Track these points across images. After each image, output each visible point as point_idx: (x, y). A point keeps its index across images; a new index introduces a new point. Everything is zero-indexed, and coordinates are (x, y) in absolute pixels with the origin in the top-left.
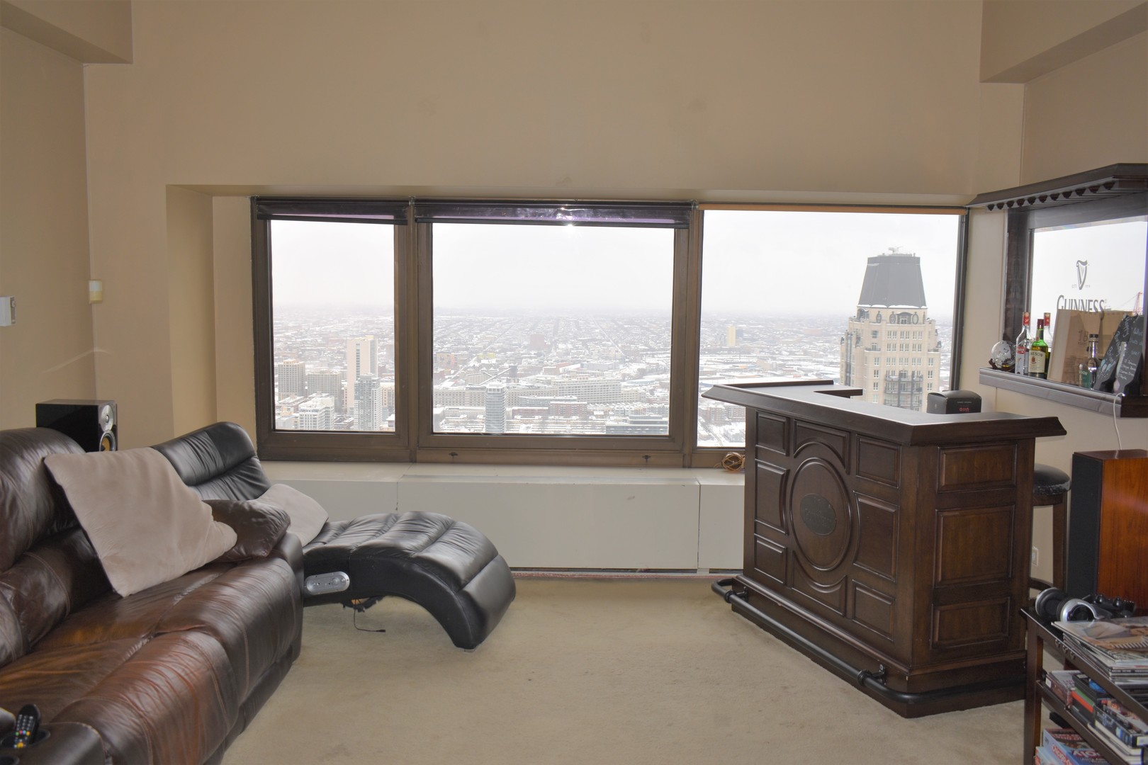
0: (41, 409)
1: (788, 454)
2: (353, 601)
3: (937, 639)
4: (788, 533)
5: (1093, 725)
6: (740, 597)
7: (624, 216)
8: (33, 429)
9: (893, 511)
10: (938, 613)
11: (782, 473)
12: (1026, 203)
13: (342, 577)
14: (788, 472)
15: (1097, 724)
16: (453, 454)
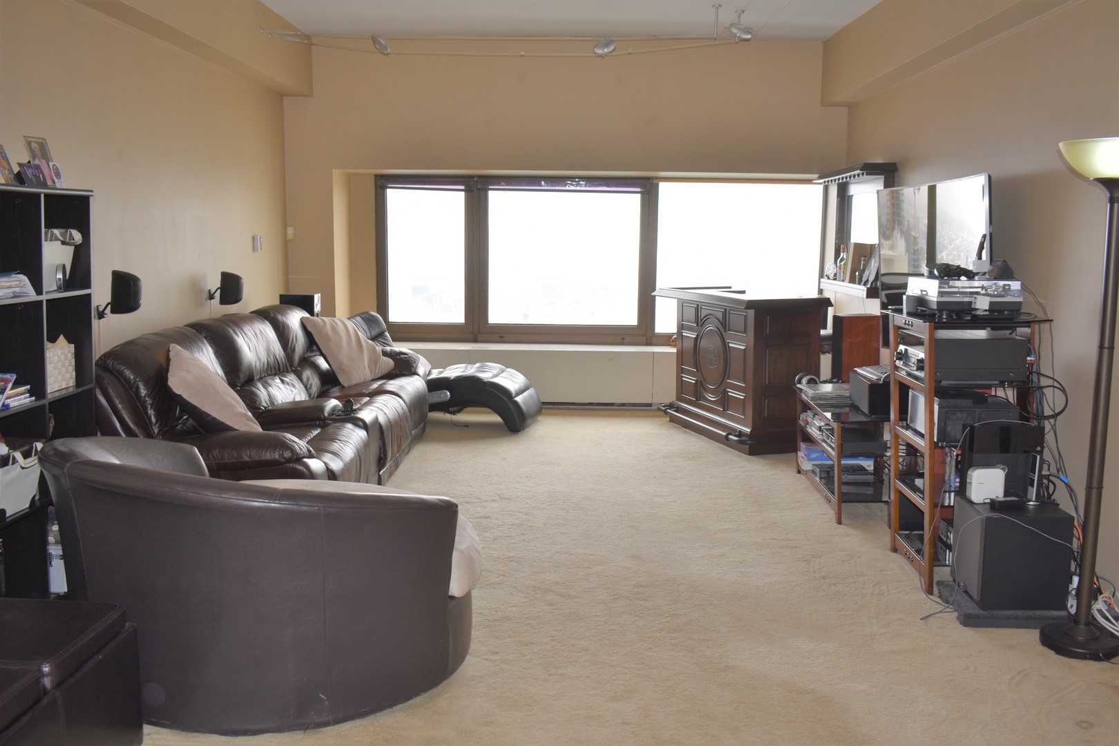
0: (282, 297)
1: (698, 325)
2: (450, 409)
3: (766, 415)
4: (697, 371)
5: (811, 428)
6: (674, 411)
7: (608, 186)
8: (277, 305)
9: (743, 348)
10: (766, 400)
11: (694, 336)
12: (848, 179)
13: (447, 394)
14: (698, 335)
15: (813, 428)
16: (501, 337)
